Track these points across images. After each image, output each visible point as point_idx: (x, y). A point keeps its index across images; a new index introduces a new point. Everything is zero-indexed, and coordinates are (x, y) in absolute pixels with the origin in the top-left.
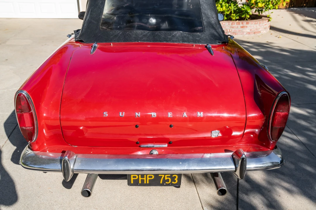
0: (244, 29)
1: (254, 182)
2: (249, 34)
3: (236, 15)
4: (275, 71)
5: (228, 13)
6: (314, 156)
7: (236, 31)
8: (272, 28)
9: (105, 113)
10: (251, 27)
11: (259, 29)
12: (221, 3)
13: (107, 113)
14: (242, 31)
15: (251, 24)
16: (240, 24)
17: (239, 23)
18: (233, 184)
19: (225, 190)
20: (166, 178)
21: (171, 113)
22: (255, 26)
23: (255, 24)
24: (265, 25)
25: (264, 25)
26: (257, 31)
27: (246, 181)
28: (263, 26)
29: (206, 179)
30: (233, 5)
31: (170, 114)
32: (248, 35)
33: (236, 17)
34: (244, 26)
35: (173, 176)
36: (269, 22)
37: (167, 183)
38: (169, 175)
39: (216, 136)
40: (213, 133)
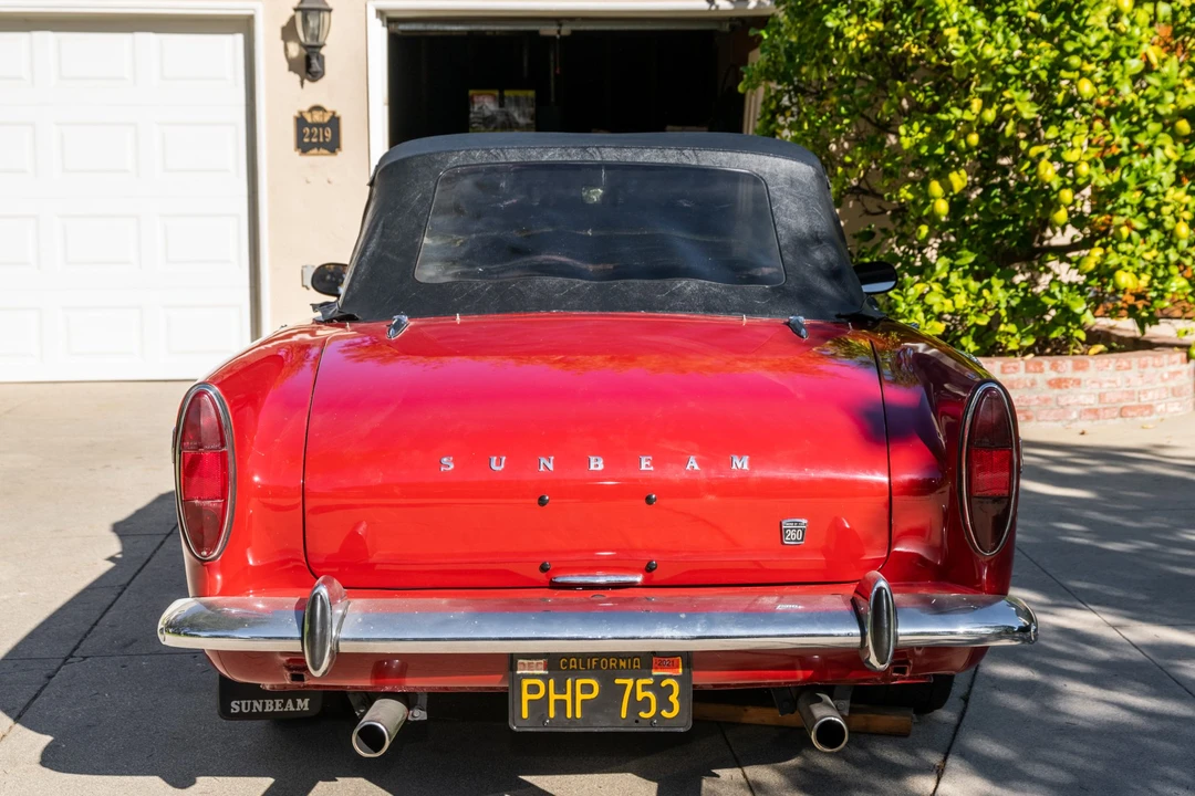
0: (1065, 391)
2: (1092, 417)
3: (1019, 330)
5: (984, 321)
7: (1028, 401)
9: (445, 460)
10: (1101, 384)
11: (1145, 392)
12: (944, 275)
13: (454, 461)
14: (1057, 401)
15: (1101, 370)
16: (1042, 371)
17: (1040, 364)
19: (839, 725)
20: (640, 696)
21: (650, 458)
22: (1119, 377)
24: (1173, 374)
25: (1166, 376)
26: (1135, 403)
28: (1163, 380)
30: (1002, 282)
31: (647, 460)
32: (1092, 420)
33: (1022, 338)
34: (1066, 380)
35: (664, 684)
36: (1192, 362)
37: (642, 714)
38: (650, 681)
39: (796, 540)
40: (786, 529)
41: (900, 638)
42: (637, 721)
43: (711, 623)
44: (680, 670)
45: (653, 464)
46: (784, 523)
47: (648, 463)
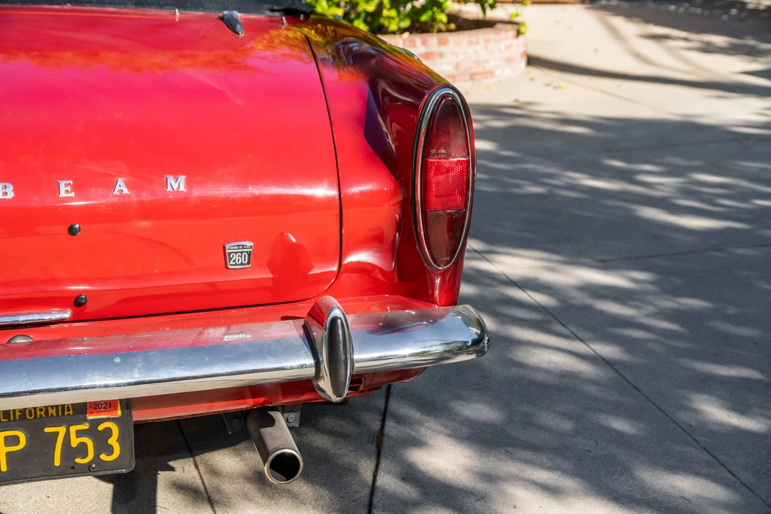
1: (430, 478)
3: (398, 14)
4: (534, 178)
5: (371, 8)
6: (639, 391)
8: (532, 61)
10: (457, 56)
11: (488, 61)
15: (458, 44)
16: (415, 46)
17: (414, 42)
18: (358, 492)
19: (293, 456)
20: (75, 442)
21: (71, 182)
22: (470, 51)
23: (470, 43)
24: (508, 47)
25: (503, 48)
26: (481, 70)
27: (403, 479)
28: (500, 51)
29: (260, 490)
31: (66, 185)
33: (400, 20)
34: (432, 53)
35: (101, 428)
36: (521, 38)
37: (78, 460)
38: (85, 426)
39: (242, 264)
40: (230, 254)
41: (357, 365)
42: (73, 468)
43: (150, 367)
44: (119, 412)
45: (74, 188)
46: (228, 246)
47: (69, 188)
